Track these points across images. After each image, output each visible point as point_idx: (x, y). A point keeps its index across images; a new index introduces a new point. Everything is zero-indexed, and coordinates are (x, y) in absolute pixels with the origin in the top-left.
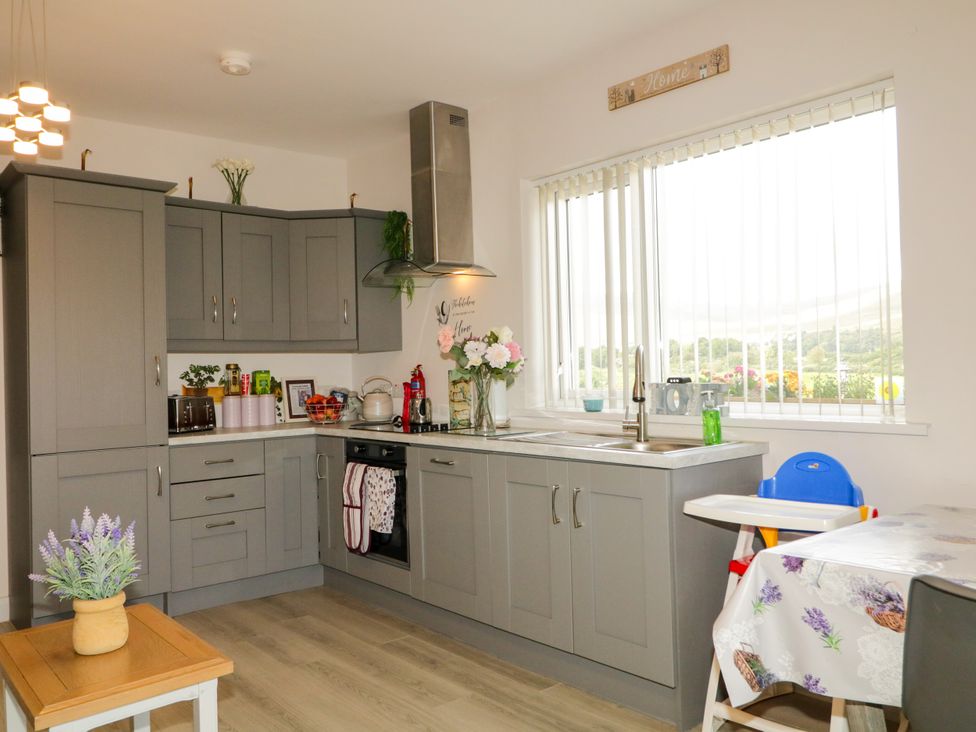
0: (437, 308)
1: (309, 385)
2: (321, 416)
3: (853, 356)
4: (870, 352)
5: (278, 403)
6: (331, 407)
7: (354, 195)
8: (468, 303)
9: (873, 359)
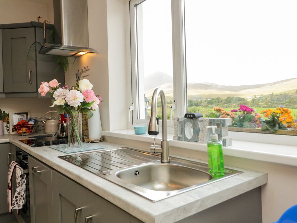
0: (76, 74)
1: (25, 115)
2: (21, 131)
3: (279, 102)
4: (284, 101)
5: (7, 124)
6: (25, 127)
7: (39, 17)
8: (87, 70)
9: (285, 103)
